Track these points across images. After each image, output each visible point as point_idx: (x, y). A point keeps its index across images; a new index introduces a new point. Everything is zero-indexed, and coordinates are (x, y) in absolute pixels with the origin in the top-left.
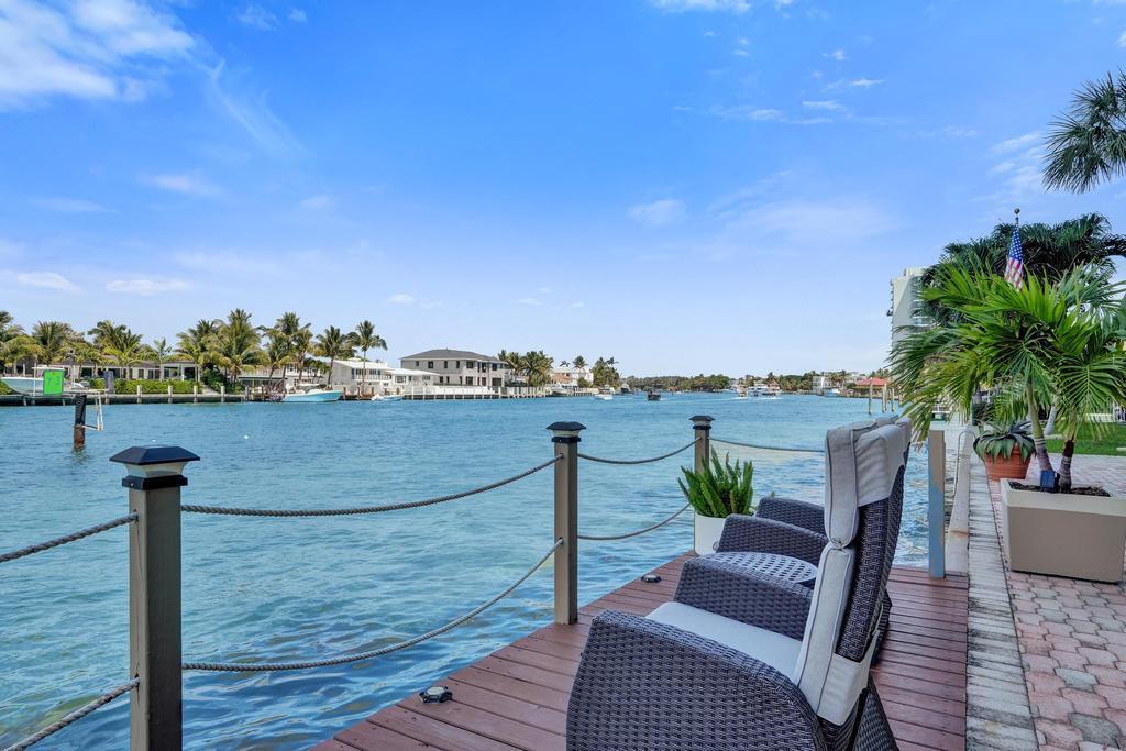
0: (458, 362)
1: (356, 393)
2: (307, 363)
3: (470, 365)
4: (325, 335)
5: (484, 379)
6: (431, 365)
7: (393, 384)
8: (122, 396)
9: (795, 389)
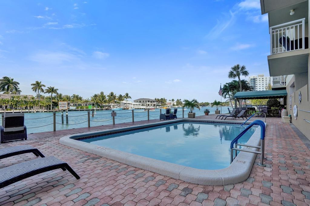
0: (146, 101)
1: (125, 108)
2: (116, 102)
3: (149, 101)
4: (119, 96)
5: (152, 105)
6: (140, 102)
7: (132, 106)
8: (82, 109)
9: (225, 105)
